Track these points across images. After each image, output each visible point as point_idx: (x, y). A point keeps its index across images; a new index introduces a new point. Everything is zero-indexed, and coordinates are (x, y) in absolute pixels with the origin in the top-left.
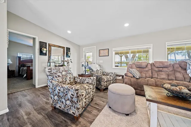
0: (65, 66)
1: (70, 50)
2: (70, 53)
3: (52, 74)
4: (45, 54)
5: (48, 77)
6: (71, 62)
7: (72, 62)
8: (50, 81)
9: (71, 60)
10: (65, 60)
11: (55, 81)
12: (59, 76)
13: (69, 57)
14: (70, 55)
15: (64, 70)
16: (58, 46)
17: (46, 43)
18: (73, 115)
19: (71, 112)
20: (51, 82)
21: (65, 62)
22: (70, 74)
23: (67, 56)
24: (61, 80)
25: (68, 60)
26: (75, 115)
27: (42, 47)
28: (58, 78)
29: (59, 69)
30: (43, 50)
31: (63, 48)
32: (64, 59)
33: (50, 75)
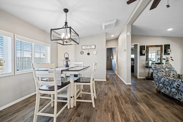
0: (163, 64)
1: (169, 47)
2: (169, 50)
3: (157, 69)
4: (144, 55)
5: (154, 71)
6: (171, 59)
7: (173, 60)
8: (155, 74)
9: (171, 57)
10: (163, 58)
11: (160, 74)
12: (163, 71)
13: (169, 54)
14: (169, 52)
15: (166, 67)
16: (155, 46)
17: (145, 46)
18: (178, 100)
19: (177, 97)
20: (157, 74)
21: (163, 60)
22: (174, 71)
23: (165, 54)
24: (164, 74)
25: (167, 58)
26: (181, 100)
27: (142, 50)
28: (162, 73)
29: (162, 66)
30: (143, 52)
31: (161, 46)
32: (161, 57)
33: (155, 70)
